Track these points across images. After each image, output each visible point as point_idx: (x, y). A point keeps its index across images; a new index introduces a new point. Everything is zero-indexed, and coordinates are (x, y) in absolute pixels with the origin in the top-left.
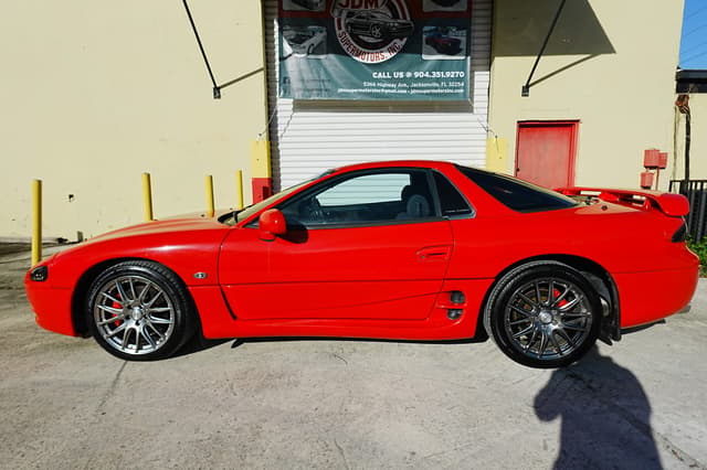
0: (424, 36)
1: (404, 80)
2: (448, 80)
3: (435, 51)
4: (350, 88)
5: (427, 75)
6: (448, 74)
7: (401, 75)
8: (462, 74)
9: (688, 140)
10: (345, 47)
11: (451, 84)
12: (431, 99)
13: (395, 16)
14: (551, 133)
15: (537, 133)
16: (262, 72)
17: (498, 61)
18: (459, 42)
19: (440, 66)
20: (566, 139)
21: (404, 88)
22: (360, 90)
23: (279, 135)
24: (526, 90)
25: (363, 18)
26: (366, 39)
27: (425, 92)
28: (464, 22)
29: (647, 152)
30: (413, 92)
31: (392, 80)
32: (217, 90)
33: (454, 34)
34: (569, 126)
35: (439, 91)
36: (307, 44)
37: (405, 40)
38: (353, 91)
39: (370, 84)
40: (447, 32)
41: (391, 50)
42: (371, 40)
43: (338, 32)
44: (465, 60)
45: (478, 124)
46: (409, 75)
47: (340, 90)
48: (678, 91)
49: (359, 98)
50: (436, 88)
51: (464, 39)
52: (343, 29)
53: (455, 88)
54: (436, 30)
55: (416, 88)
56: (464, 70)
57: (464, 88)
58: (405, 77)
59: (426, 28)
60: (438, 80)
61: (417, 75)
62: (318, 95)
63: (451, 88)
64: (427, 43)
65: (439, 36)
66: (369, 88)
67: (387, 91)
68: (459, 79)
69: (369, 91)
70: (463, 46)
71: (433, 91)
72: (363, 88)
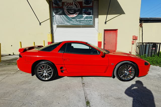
0: (83, 11)
1: (79, 21)
2: (88, 21)
4: (67, 23)
5: (84, 20)
6: (88, 19)
7: (78, 20)
8: (91, 19)
9: (142, 34)
10: (66, 14)
11: (89, 22)
12: (85, 25)
13: (77, 7)
14: (112, 32)
15: (109, 32)
16: (49, 19)
17: (99, 16)
18: (91, 12)
20: (115, 33)
21: (79, 23)
23: (54, 33)
24: (106, 23)
25: (70, 8)
26: (71, 12)
28: (92, 8)
29: (133, 36)
31: (76, 21)
32: (40, 23)
33: (89, 11)
34: (116, 30)
36: (58, 13)
37: (79, 12)
39: (72, 22)
40: (88, 10)
42: (72, 12)
43: (65, 11)
44: (92, 16)
45: (96, 30)
46: (80, 20)
47: (65, 23)
48: (140, 23)
49: (70, 25)
50: (86, 22)
51: (92, 12)
52: (66, 10)
53: (90, 22)
54: (86, 10)
55: (82, 23)
57: (92, 22)
58: (79, 20)
59: (83, 10)
60: (86, 21)
61: (82, 20)
62: (61, 24)
64: (84, 13)
65: (86, 11)
66: (72, 23)
67: (75, 23)
68: (91, 21)
70: (92, 13)
71: (85, 23)
72: (70, 23)
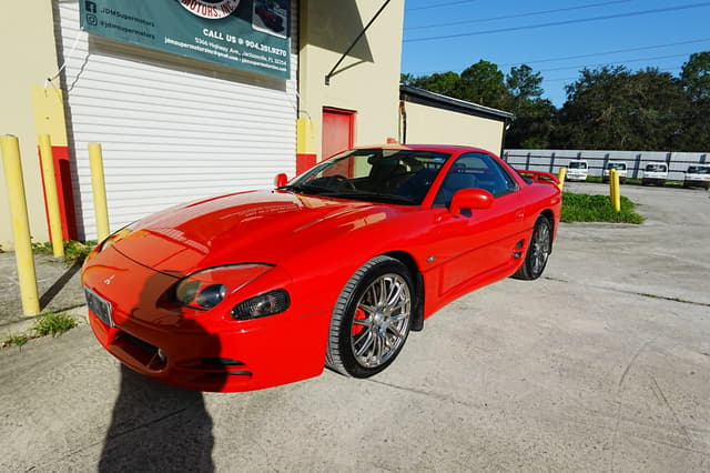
0: (254, 4)
1: (235, 46)
2: (274, 56)
3: (262, 23)
4: (179, 41)
5: (256, 46)
6: (274, 50)
7: (233, 39)
8: (284, 53)
9: (405, 134)
11: (277, 61)
12: (259, 72)
14: (340, 120)
15: (331, 117)
17: (309, 48)
18: (281, 20)
19: (266, 40)
21: (235, 55)
22: (192, 47)
24: (328, 78)
27: (255, 63)
30: (244, 61)
31: (224, 43)
33: (278, 11)
34: (349, 114)
35: (266, 65)
38: (182, 45)
39: (202, 42)
40: (272, 7)
41: (225, 8)
44: (286, 41)
46: (241, 42)
47: (168, 41)
48: (400, 98)
49: (191, 56)
50: (265, 62)
51: (285, 19)
53: (279, 66)
55: (247, 58)
56: (286, 49)
57: (287, 67)
58: (237, 43)
60: (266, 54)
61: (248, 43)
62: (139, 41)
63: (276, 65)
64: (256, 12)
65: (266, 8)
66: (202, 46)
67: (220, 54)
68: (282, 58)
69: (202, 49)
70: (284, 25)
71: (263, 65)
72: (196, 44)
